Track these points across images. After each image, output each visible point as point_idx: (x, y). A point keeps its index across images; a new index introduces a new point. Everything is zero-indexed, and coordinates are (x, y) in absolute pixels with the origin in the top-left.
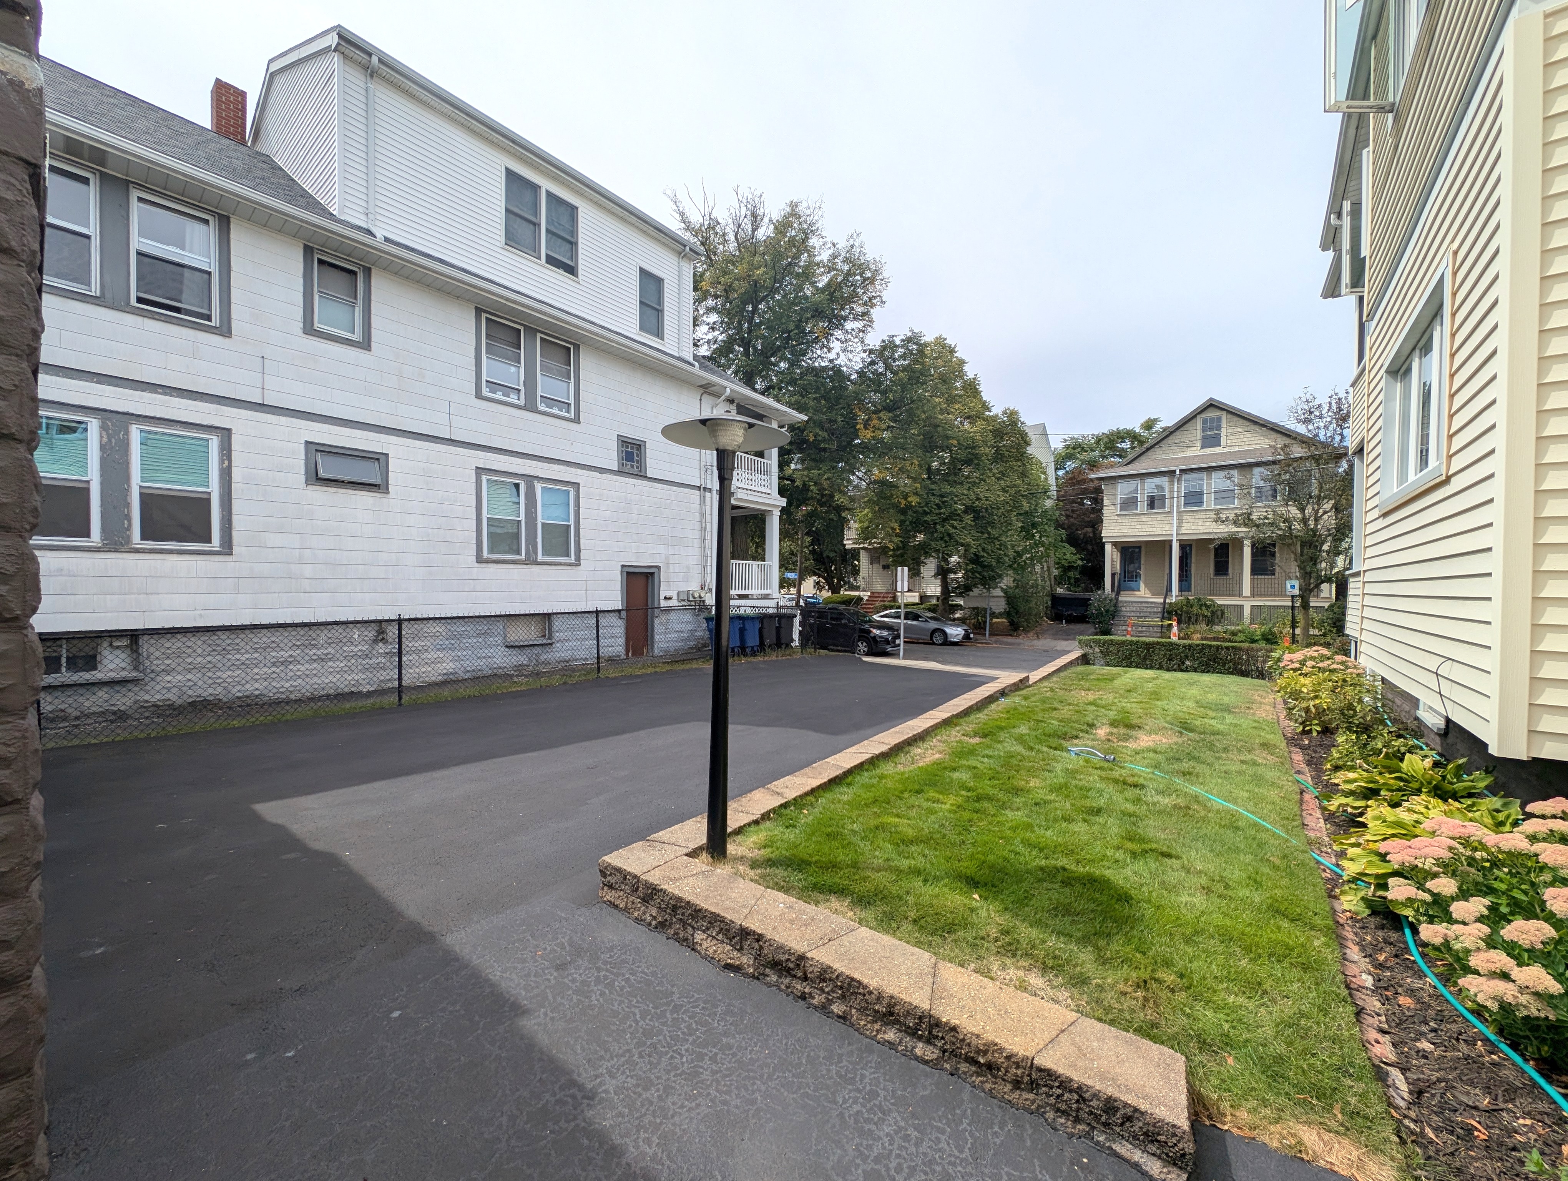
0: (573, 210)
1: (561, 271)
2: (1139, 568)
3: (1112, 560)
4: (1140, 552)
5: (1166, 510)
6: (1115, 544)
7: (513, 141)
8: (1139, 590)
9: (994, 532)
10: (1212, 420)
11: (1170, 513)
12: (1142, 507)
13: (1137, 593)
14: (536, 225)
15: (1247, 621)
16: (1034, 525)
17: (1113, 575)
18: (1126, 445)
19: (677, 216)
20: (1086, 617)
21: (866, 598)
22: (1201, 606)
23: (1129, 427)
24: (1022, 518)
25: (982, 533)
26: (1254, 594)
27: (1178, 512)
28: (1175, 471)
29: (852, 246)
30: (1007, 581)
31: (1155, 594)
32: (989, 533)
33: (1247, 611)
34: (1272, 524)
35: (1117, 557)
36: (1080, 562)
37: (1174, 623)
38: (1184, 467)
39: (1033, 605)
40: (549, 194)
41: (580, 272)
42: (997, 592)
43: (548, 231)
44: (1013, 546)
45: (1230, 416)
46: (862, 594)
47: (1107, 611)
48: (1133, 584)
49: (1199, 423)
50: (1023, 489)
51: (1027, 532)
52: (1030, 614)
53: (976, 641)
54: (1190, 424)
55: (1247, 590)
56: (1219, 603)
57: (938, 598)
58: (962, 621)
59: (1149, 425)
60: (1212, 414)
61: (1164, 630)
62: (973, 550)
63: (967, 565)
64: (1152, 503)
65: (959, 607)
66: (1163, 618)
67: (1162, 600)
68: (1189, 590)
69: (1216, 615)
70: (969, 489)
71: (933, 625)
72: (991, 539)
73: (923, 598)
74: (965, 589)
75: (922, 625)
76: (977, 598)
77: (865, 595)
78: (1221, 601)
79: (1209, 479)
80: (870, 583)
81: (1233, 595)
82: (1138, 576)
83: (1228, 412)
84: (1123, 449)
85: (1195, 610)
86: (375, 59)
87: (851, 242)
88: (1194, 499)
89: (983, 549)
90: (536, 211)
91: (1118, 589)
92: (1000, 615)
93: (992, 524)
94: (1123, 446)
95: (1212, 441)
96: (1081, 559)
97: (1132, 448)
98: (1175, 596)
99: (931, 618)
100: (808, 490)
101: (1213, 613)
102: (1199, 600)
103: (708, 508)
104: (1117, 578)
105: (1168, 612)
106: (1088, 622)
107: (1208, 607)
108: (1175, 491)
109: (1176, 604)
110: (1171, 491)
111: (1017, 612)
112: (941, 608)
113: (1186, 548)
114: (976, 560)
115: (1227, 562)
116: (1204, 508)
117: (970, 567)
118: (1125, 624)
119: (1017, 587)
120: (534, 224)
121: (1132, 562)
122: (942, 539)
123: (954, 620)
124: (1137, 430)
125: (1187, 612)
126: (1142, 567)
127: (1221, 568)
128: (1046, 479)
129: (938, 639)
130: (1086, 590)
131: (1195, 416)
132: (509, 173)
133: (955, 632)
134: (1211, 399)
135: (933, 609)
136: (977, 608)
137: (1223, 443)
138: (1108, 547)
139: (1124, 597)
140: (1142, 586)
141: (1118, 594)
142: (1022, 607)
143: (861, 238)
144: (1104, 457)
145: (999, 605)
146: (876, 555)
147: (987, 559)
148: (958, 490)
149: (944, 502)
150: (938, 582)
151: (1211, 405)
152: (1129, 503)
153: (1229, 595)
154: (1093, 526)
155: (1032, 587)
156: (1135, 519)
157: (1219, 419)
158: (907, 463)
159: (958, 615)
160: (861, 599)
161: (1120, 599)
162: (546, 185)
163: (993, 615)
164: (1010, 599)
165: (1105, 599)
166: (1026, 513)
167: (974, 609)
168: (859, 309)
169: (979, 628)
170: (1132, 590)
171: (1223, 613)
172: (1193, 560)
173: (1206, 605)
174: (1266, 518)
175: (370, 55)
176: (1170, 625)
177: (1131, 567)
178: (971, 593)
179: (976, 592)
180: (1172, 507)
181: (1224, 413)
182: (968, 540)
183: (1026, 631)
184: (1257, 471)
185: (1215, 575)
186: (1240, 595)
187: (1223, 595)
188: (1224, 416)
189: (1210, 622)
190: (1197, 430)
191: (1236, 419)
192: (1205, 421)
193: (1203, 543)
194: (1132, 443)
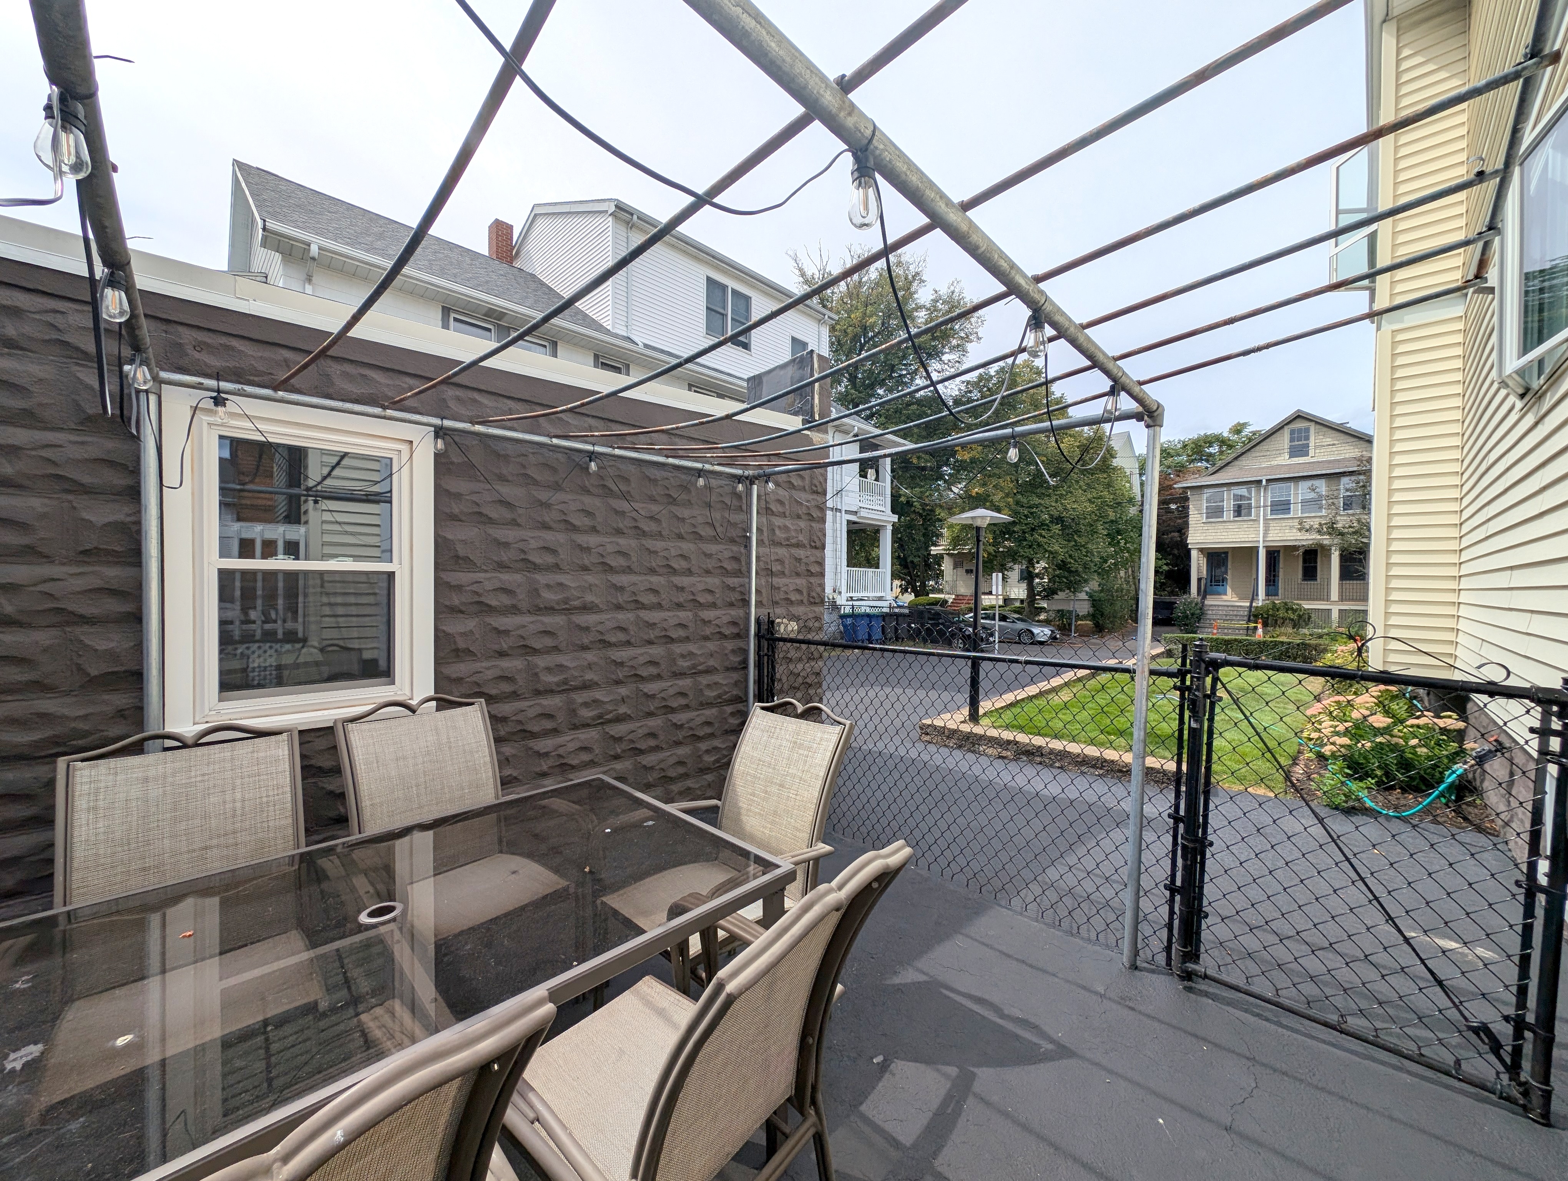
0: (747, 299)
1: (740, 348)
2: (1226, 573)
3: (1198, 566)
4: (1227, 557)
5: (1253, 517)
6: (1201, 550)
7: (713, 257)
8: (1225, 594)
9: (1082, 541)
10: (1300, 430)
11: (1256, 521)
12: (1229, 515)
13: (1224, 597)
14: (724, 316)
15: (1335, 625)
16: (1119, 532)
17: (1199, 580)
18: (1214, 449)
19: (797, 272)
20: (1172, 619)
21: (951, 601)
22: (1287, 610)
23: (1217, 431)
24: (1107, 526)
25: (1069, 541)
26: (1342, 599)
27: (1265, 519)
28: (1261, 481)
29: (953, 292)
30: (1094, 585)
31: (1241, 599)
32: (1075, 541)
33: (1335, 615)
34: (1355, 533)
35: (1203, 562)
36: (1165, 568)
37: (1259, 626)
38: (1269, 477)
39: (1117, 608)
40: (734, 291)
41: (753, 347)
42: (1083, 596)
43: (732, 319)
44: (1099, 552)
45: (1318, 427)
46: (947, 597)
47: (1193, 614)
48: (1220, 589)
49: (1286, 431)
50: (1108, 497)
51: (1113, 539)
52: (1115, 617)
53: (1062, 641)
54: (1278, 434)
55: (1335, 595)
56: (1306, 607)
57: (1022, 601)
58: (1047, 622)
59: (1238, 429)
60: (1300, 425)
61: (1250, 632)
62: (1060, 557)
63: (1054, 570)
64: (1238, 511)
65: (1042, 609)
66: (1249, 621)
67: (1248, 604)
68: (1277, 595)
69: (1302, 619)
70: (1056, 502)
71: (1020, 625)
72: (1078, 547)
73: (1007, 601)
74: (1050, 593)
75: (1010, 625)
76: (1062, 601)
77: (950, 598)
78: (1307, 605)
79: (1296, 489)
80: (954, 587)
81: (1320, 600)
82: (1224, 580)
83: (1317, 423)
84: (1210, 455)
85: (1281, 613)
86: (635, 217)
87: (952, 288)
88: (1281, 507)
89: (1070, 556)
90: (724, 307)
91: (1204, 593)
92: (1084, 618)
93: (1077, 532)
94: (1212, 450)
95: (1300, 450)
96: (1167, 564)
97: (1221, 452)
98: (1261, 600)
99: (1018, 619)
100: (912, 505)
101: (1300, 616)
102: (1286, 604)
103: (838, 525)
104: (1203, 582)
105: (1254, 615)
106: (1174, 625)
107: (1294, 611)
108: (1262, 500)
109: (1262, 607)
110: (1258, 501)
111: (1102, 615)
112: (1027, 609)
113: (1273, 555)
114: (1063, 566)
115: (1316, 568)
116: (1291, 515)
117: (1058, 572)
118: (1211, 626)
119: (1102, 591)
120: (723, 315)
121: (1218, 566)
122: (1030, 547)
123: (1039, 621)
124: (1225, 434)
125: (1272, 616)
126: (1229, 572)
127: (1310, 573)
128: (1131, 487)
129: (1025, 639)
130: (1172, 593)
131: (1282, 427)
132: (709, 279)
133: (1042, 632)
134: (1299, 411)
135: (1017, 611)
136: (1062, 611)
137: (1311, 453)
138: (1194, 554)
139: (1210, 601)
140: (1229, 590)
141: (1204, 598)
142: (1107, 610)
143: (961, 284)
144: (1192, 461)
145: (1084, 608)
146: (959, 561)
147: (1074, 566)
148: (1046, 501)
149: (1032, 513)
150: (1024, 585)
151: (1299, 417)
152: (1215, 512)
153: (1317, 600)
154: (1179, 531)
155: (1117, 591)
156: (1220, 526)
157: (1307, 430)
158: (1001, 480)
159: (1042, 617)
160: (947, 602)
161: (1206, 602)
162: (732, 284)
163: (1078, 617)
164: (1095, 601)
165: (1191, 603)
166: (1112, 521)
167: (1059, 611)
168: (954, 342)
169: (1065, 629)
170: (1219, 594)
171: (1309, 618)
172: (1281, 565)
173: (1292, 609)
174: (1350, 527)
175: (632, 215)
176: (1256, 628)
177: (1218, 572)
178: (1056, 597)
179: (1061, 595)
180: (1258, 515)
181: (1313, 424)
182: (1056, 547)
183: (1110, 631)
184: (1345, 480)
185: (1304, 580)
186: (1328, 599)
187: (1311, 599)
188: (1313, 427)
189: (1296, 625)
190: (1284, 440)
191: (1325, 429)
192: (1292, 432)
193: (1290, 549)
194: (1221, 446)
